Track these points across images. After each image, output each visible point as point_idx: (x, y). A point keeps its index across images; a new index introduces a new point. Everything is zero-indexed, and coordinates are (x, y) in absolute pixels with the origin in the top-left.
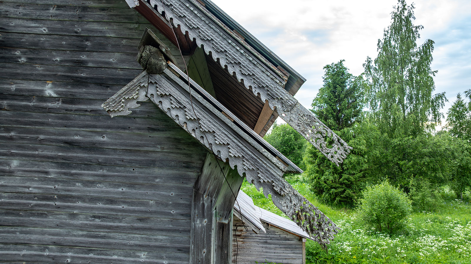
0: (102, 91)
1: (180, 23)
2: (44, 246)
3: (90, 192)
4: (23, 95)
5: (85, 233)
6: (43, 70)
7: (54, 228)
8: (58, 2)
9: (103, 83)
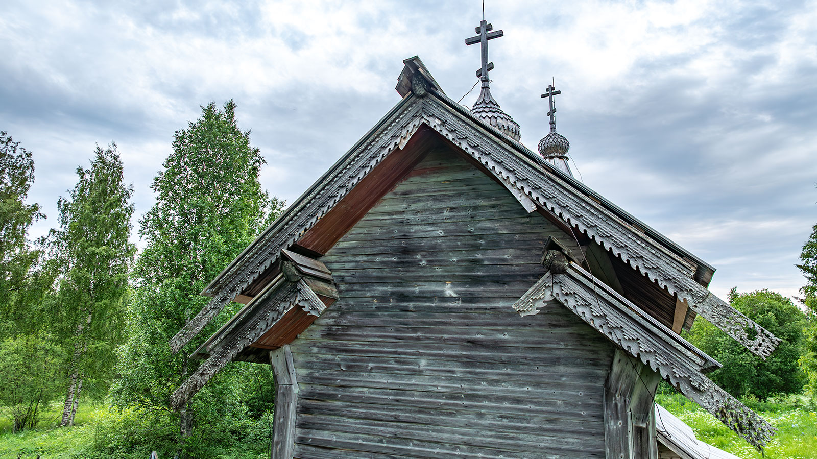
0: (500, 288)
1: (577, 222)
2: (455, 445)
3: (495, 391)
4: (426, 297)
5: (493, 433)
6: (442, 271)
7: (463, 427)
8: (451, 204)
9: (500, 280)
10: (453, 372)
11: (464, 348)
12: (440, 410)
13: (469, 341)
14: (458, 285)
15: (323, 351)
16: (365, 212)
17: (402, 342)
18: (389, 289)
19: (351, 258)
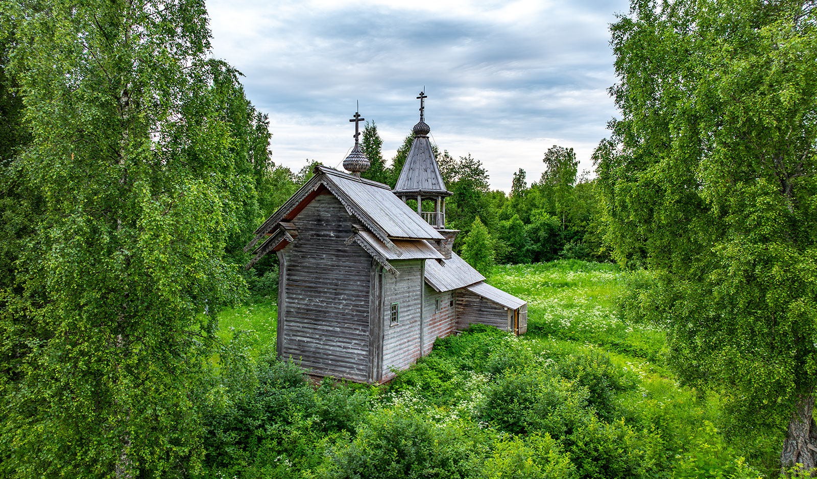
0: (346, 234)
3: (344, 264)
4: (325, 236)
6: (330, 228)
7: (335, 274)
8: (333, 206)
9: (346, 232)
10: (333, 259)
11: (336, 252)
12: (329, 270)
13: (338, 250)
14: (335, 233)
15: (294, 252)
16: (306, 206)
17: (318, 249)
18: (314, 232)
19: (302, 221)
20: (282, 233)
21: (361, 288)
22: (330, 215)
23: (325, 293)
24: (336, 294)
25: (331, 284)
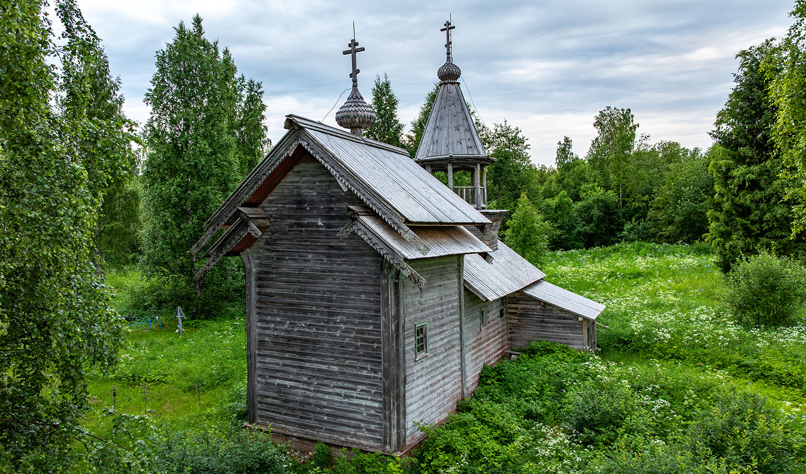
0: (341, 222)
1: (363, 197)
3: (340, 268)
4: (310, 225)
5: (340, 287)
6: (317, 213)
7: (327, 284)
8: (319, 179)
9: (341, 218)
10: (323, 260)
11: (327, 249)
12: (318, 277)
13: (329, 246)
14: (324, 220)
15: (265, 251)
16: (280, 181)
17: (300, 247)
18: (293, 221)
19: (275, 205)
20: (245, 224)
21: (368, 305)
22: (315, 194)
23: (313, 312)
24: (331, 314)
25: (321, 299)
